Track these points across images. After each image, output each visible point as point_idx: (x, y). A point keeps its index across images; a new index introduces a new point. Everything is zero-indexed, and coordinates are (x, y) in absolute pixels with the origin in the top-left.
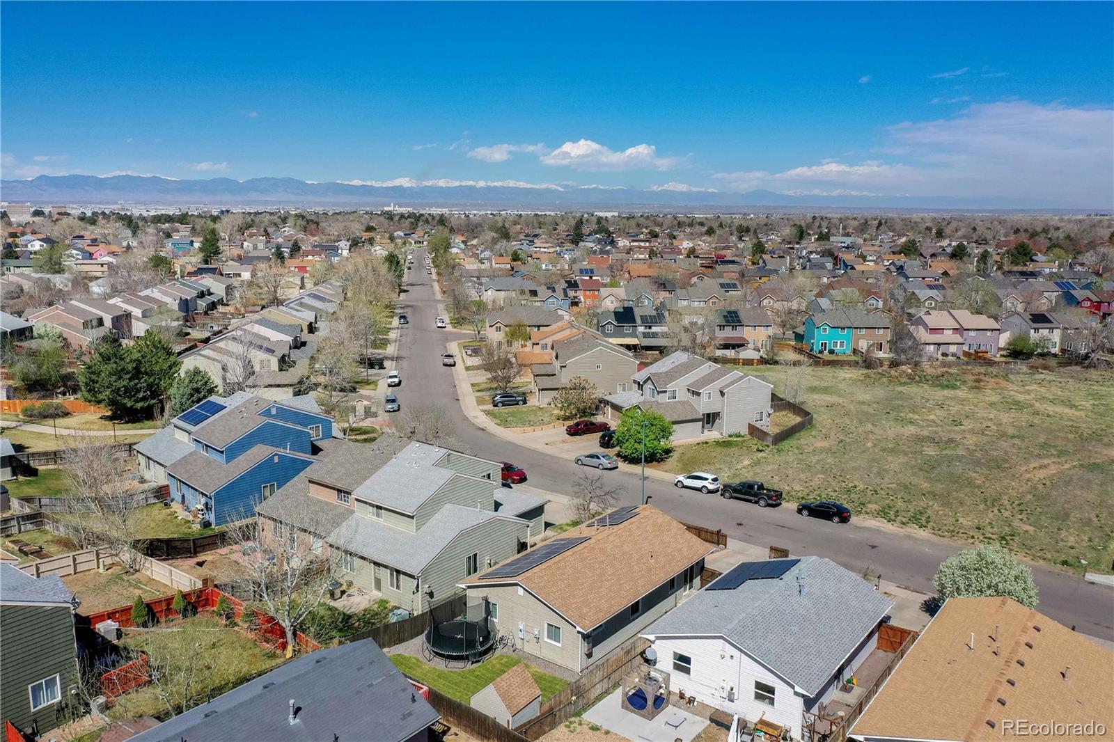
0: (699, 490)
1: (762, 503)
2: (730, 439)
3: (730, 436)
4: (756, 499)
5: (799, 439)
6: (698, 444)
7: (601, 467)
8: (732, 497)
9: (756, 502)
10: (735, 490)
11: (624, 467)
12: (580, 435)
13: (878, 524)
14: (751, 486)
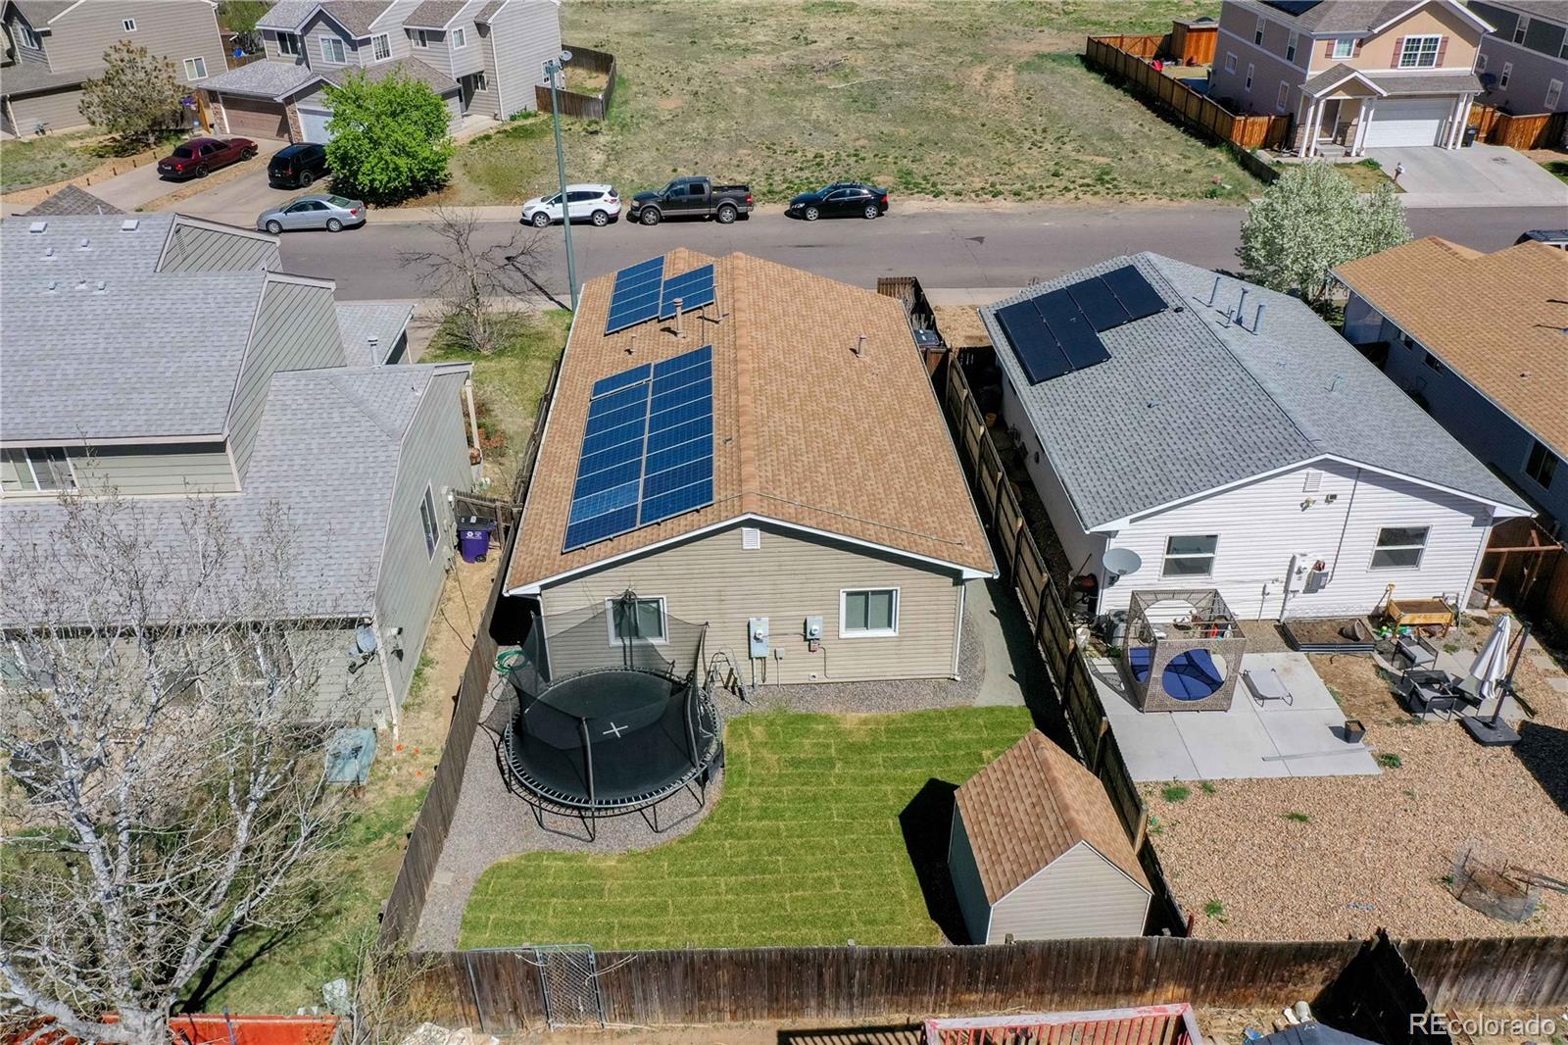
0: (587, 221)
1: (727, 214)
2: (516, 123)
3: (513, 118)
4: (714, 210)
5: (626, 102)
6: (473, 142)
7: (334, 226)
8: (662, 220)
9: (716, 218)
10: (667, 203)
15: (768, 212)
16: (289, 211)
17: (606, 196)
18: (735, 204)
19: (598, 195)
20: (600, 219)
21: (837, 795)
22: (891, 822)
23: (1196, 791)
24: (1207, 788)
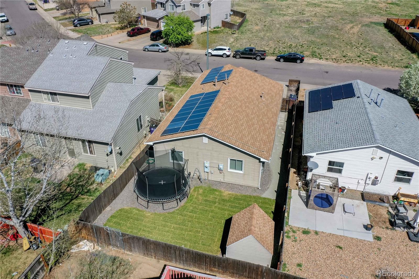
0: (221, 56)
1: (258, 58)
2: (215, 29)
3: (214, 28)
4: (255, 57)
5: (246, 26)
6: (202, 33)
7: (160, 51)
8: (241, 58)
9: (255, 58)
10: (243, 53)
11: (171, 49)
12: (136, 36)
13: (316, 61)
14: (251, 50)
15: (270, 59)
16: (151, 46)
17: (227, 50)
18: (262, 55)
19: (225, 49)
20: (225, 56)
21: (212, 211)
22: (223, 221)
23: (313, 233)
24: (316, 233)
